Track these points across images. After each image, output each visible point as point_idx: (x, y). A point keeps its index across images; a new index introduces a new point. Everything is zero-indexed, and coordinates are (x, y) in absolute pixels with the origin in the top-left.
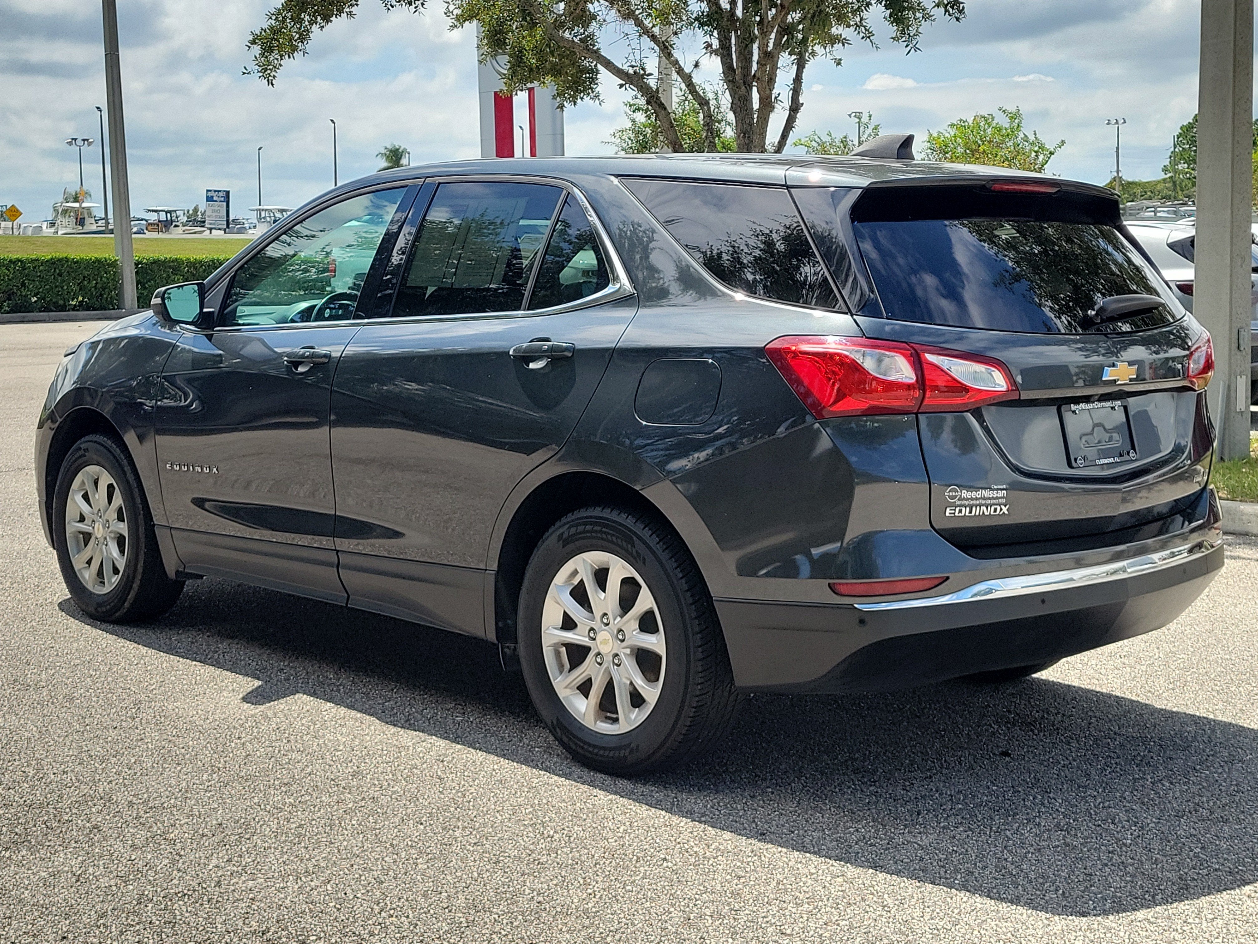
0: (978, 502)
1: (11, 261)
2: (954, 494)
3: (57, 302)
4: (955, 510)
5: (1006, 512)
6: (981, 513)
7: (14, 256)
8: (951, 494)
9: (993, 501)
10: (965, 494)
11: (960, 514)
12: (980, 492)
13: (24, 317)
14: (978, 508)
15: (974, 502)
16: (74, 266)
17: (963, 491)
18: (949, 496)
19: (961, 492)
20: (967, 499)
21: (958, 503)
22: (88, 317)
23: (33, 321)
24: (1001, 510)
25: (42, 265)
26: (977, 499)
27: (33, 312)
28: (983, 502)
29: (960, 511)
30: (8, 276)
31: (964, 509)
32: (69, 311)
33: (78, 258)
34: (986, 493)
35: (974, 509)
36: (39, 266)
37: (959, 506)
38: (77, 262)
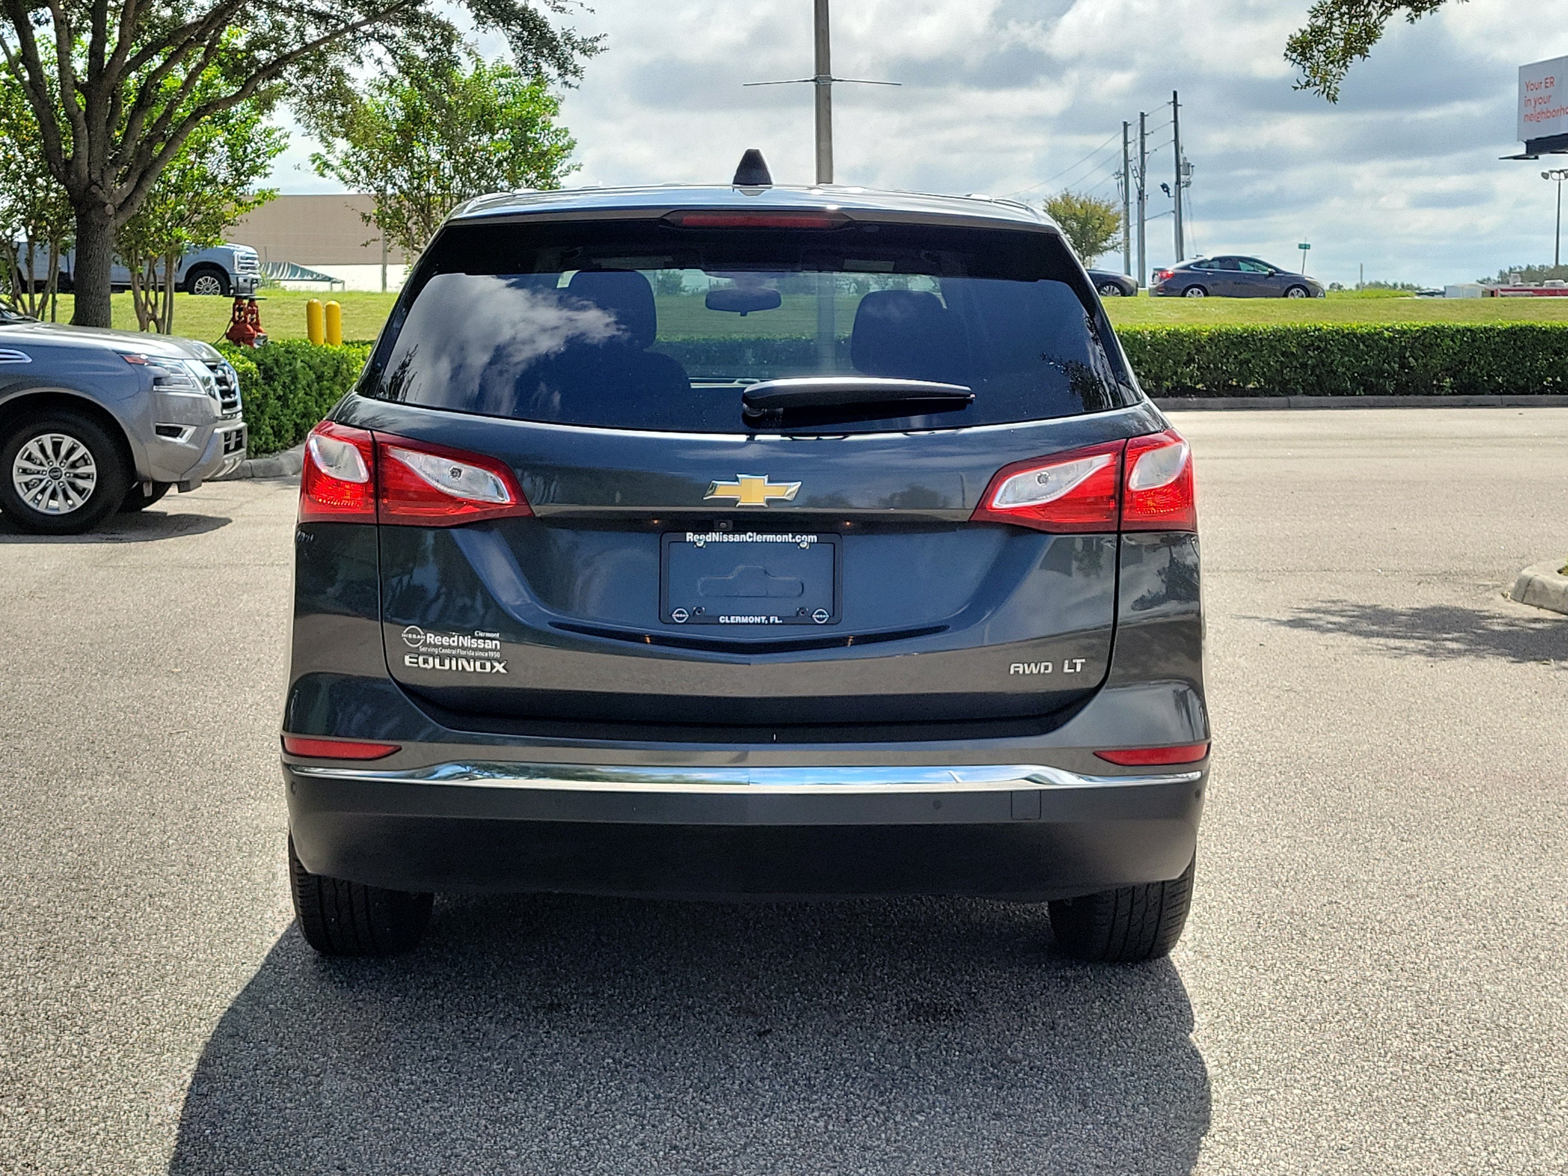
0: (454, 652)
1: (1458, 331)
2: (414, 636)
3: (1515, 383)
4: (417, 658)
5: (503, 671)
6: (460, 668)
7: (1462, 324)
8: (410, 636)
9: (482, 654)
10: (431, 638)
11: (426, 666)
12: (456, 639)
13: (1467, 401)
14: (454, 662)
15: (448, 651)
16: (1540, 336)
17: (429, 635)
18: (407, 638)
19: (426, 635)
20: (435, 646)
21: (424, 649)
22: (1555, 403)
23: (1480, 406)
24: (493, 667)
25: (1498, 336)
26: (450, 647)
27: (1483, 394)
28: (463, 653)
29: (426, 661)
30: (1453, 349)
31: (431, 660)
32: (1533, 393)
33: (1548, 326)
34: (467, 641)
35: (447, 662)
36: (1494, 337)
37: (423, 654)
38: (1545, 332)
